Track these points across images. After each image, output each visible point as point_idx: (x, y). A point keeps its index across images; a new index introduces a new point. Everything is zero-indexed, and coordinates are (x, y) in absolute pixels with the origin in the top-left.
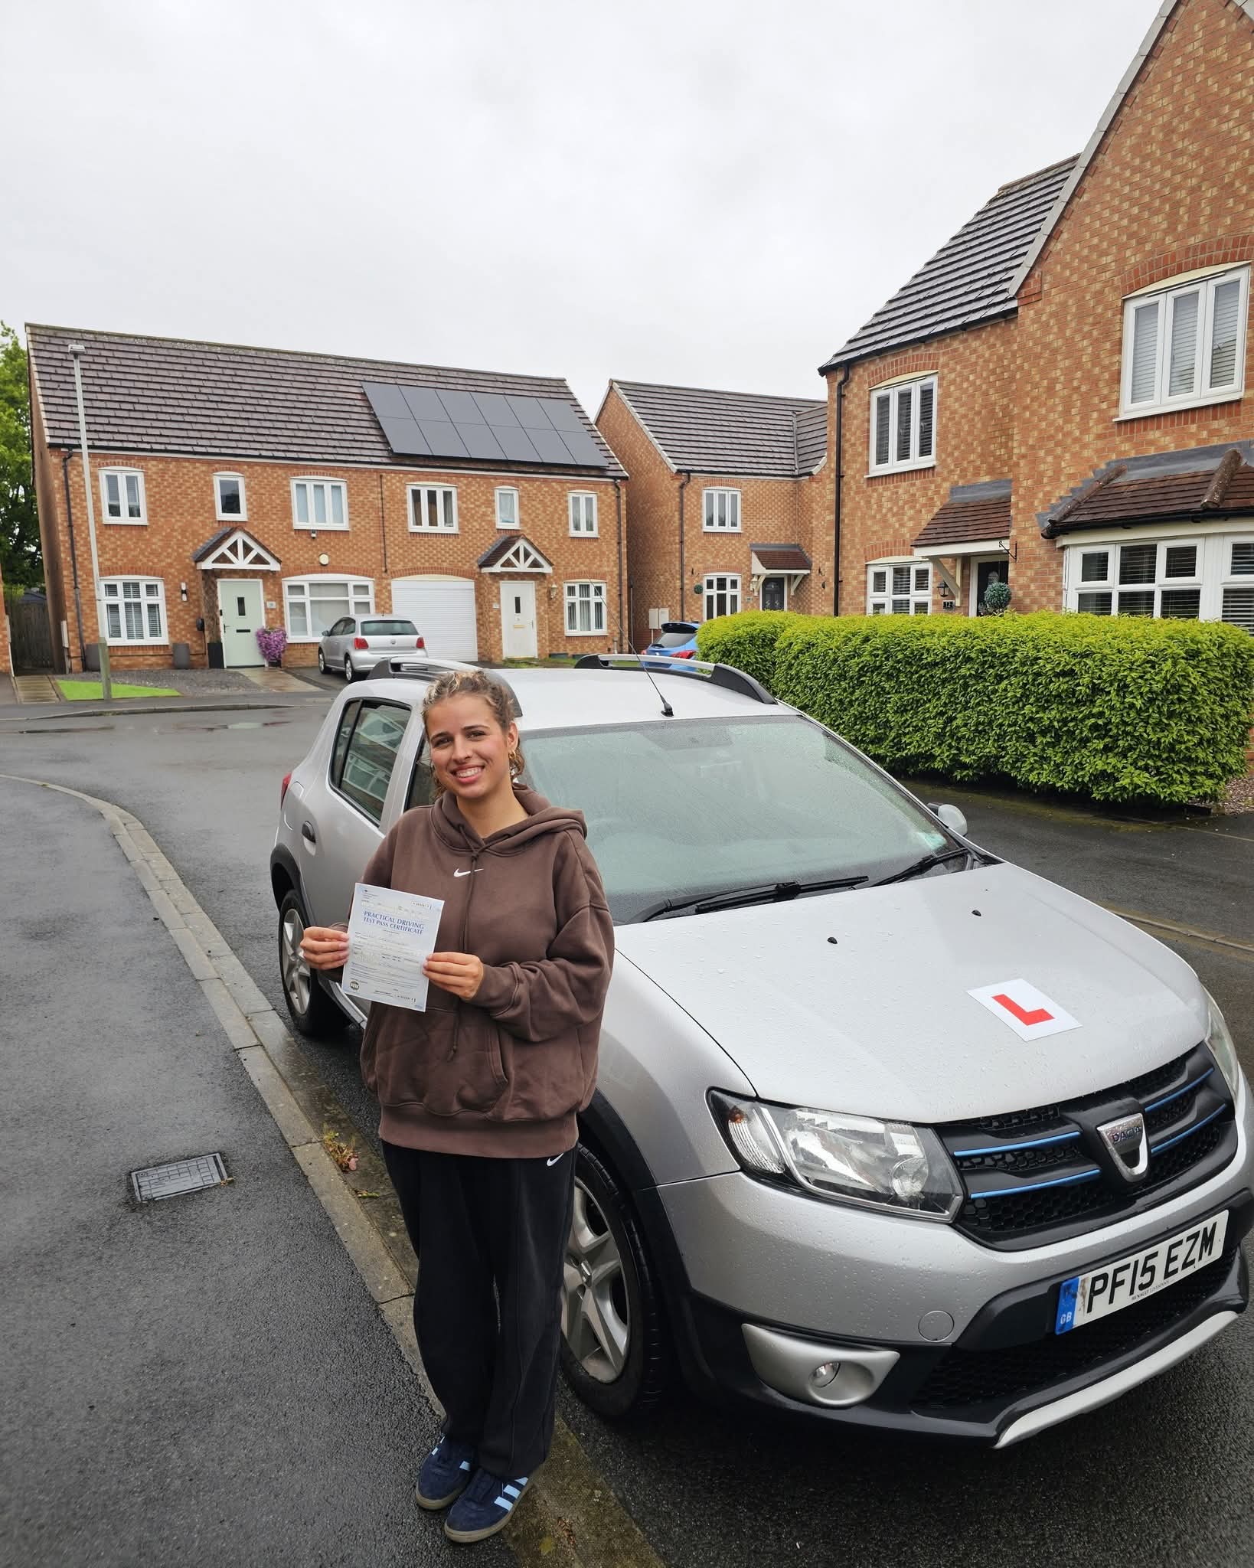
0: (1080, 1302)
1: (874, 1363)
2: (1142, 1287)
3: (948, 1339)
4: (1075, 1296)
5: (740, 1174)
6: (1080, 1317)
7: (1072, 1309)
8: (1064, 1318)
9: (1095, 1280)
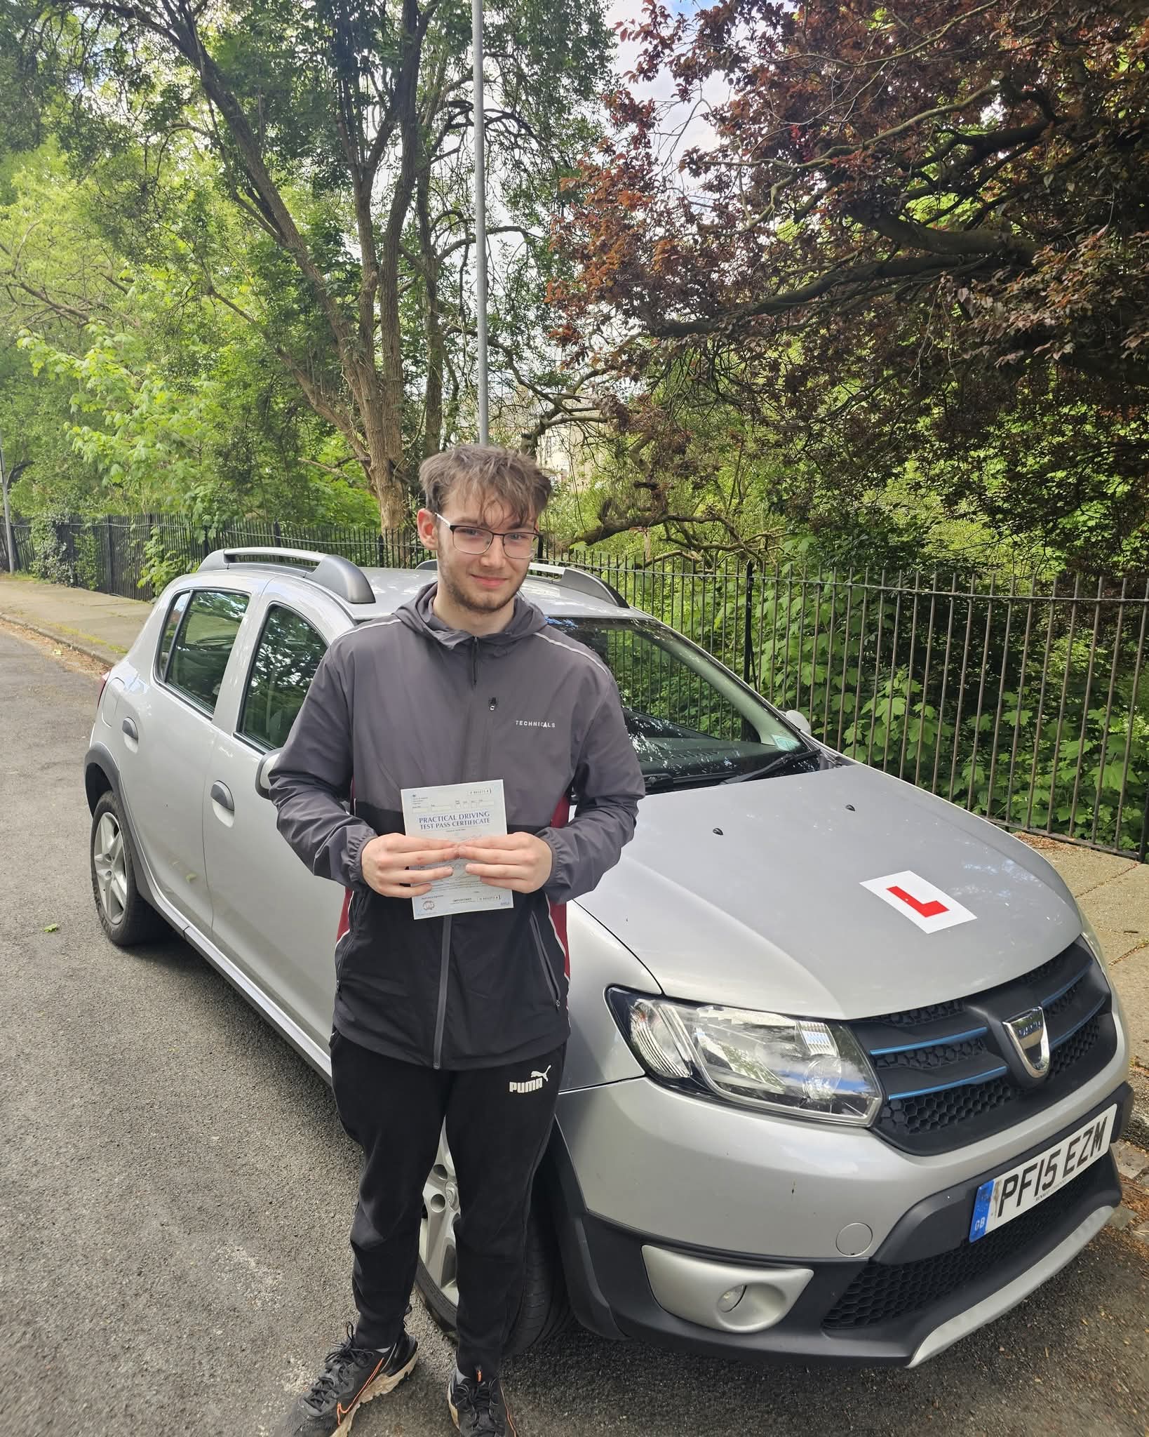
0: (993, 1207)
1: (788, 1283)
2: (1046, 1187)
3: (864, 1253)
4: (989, 1200)
5: (645, 1079)
6: (992, 1223)
7: (985, 1214)
8: (978, 1224)
9: (1007, 1181)
